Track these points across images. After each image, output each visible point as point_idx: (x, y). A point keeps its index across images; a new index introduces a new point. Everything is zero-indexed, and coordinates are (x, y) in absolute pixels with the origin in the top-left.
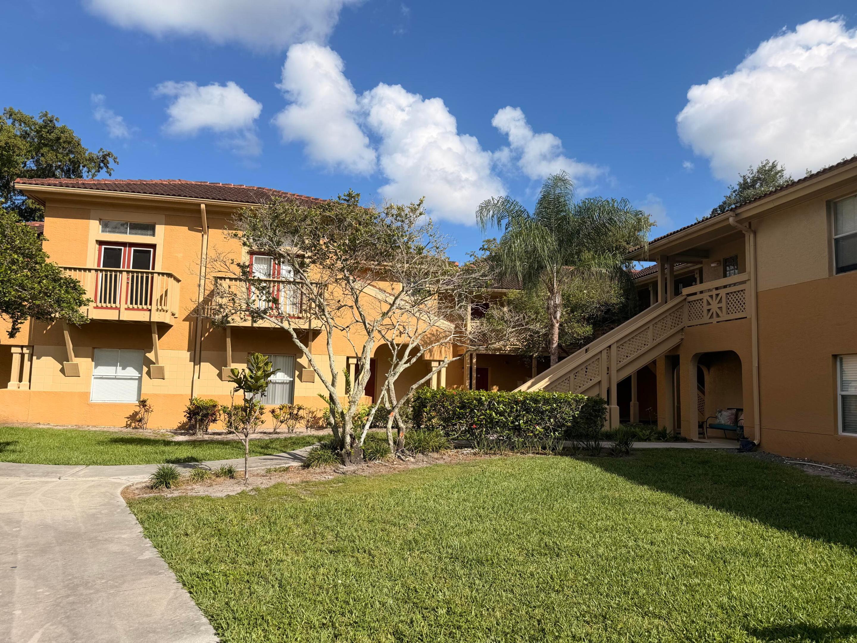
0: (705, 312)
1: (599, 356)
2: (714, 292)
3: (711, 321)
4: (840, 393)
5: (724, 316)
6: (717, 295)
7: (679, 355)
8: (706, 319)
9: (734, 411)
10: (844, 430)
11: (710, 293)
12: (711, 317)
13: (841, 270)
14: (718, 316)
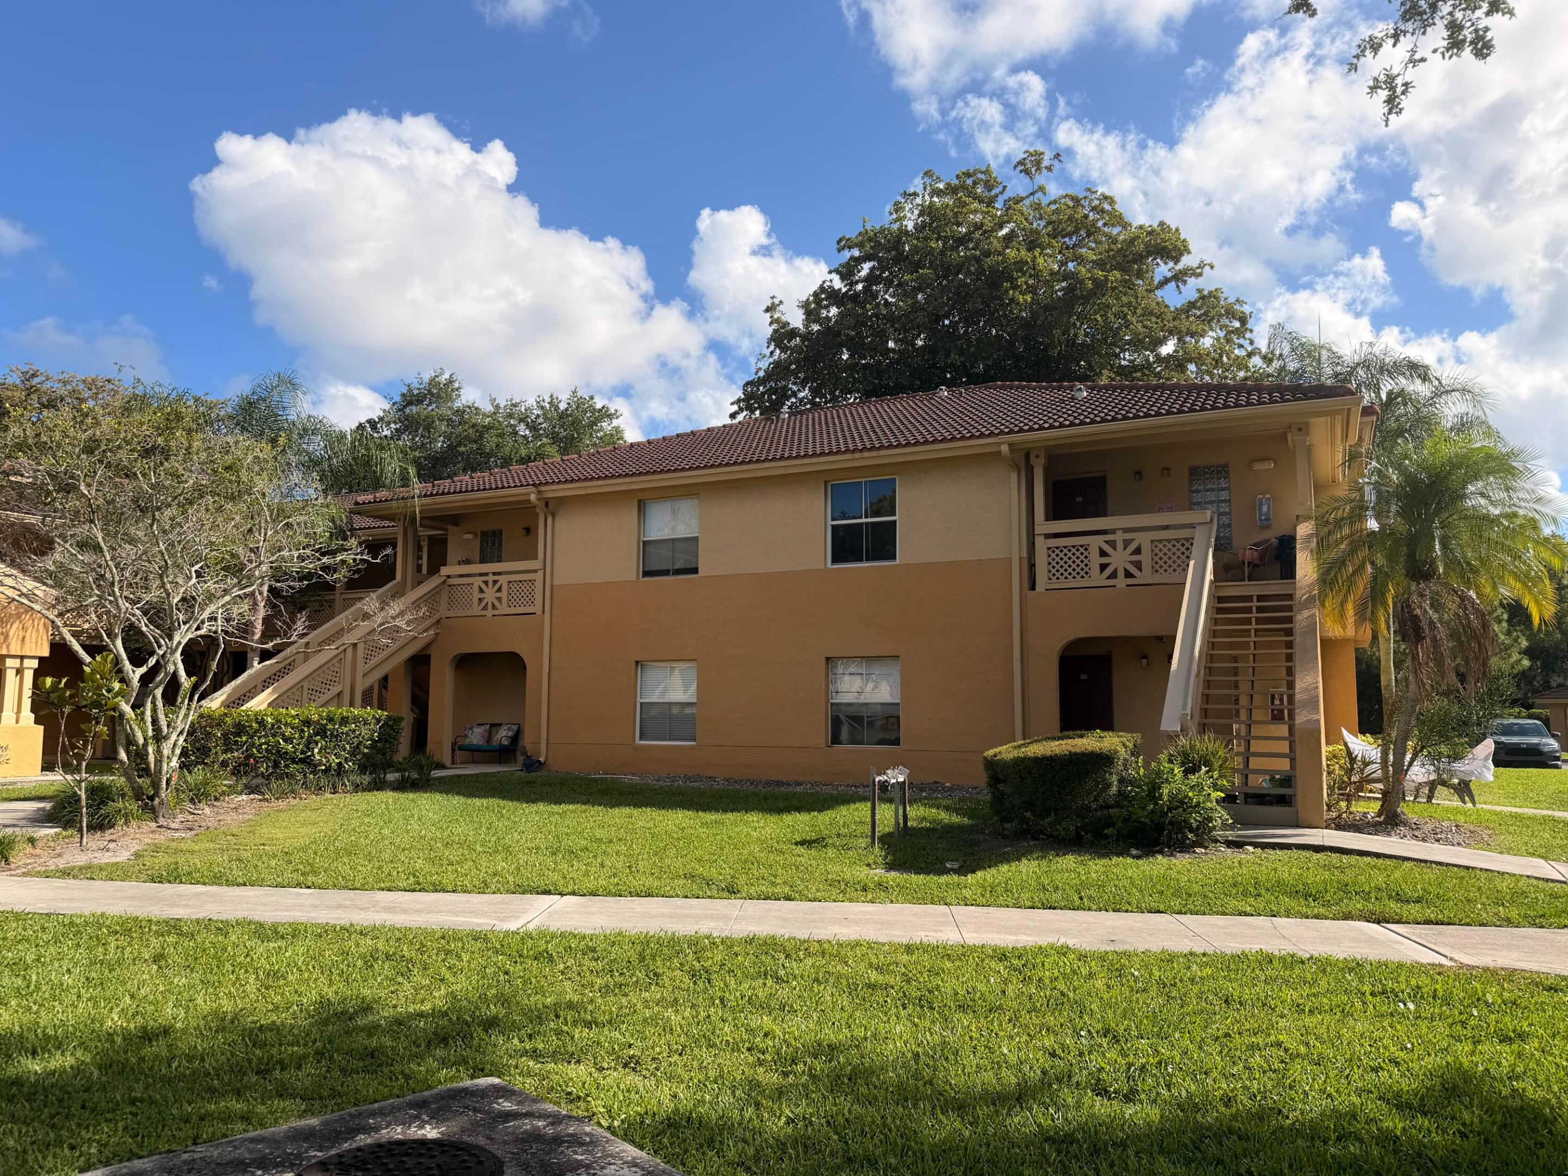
0: (476, 601)
1: (342, 656)
2: (490, 578)
3: (484, 613)
4: (639, 700)
5: (503, 609)
6: (495, 582)
7: (429, 656)
8: (476, 610)
9: (487, 727)
10: (641, 739)
11: (485, 578)
12: (485, 608)
13: (646, 574)
14: (494, 607)
